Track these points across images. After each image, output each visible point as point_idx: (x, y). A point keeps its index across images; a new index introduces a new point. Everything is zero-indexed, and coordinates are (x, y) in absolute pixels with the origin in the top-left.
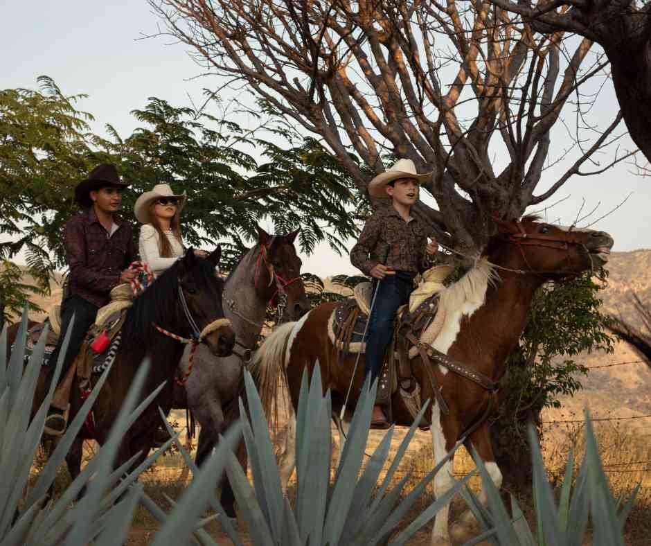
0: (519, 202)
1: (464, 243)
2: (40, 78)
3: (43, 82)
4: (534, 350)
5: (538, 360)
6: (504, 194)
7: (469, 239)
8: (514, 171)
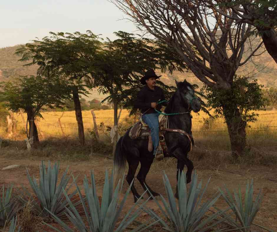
0: (236, 66)
1: (220, 80)
2: (87, 31)
3: (88, 32)
4: (242, 110)
5: (244, 113)
6: (231, 64)
7: (221, 79)
8: (234, 57)
